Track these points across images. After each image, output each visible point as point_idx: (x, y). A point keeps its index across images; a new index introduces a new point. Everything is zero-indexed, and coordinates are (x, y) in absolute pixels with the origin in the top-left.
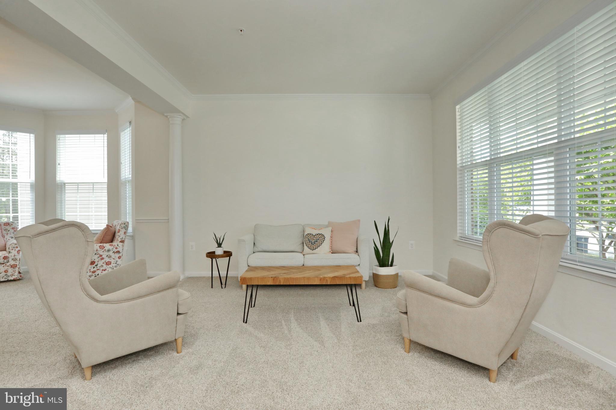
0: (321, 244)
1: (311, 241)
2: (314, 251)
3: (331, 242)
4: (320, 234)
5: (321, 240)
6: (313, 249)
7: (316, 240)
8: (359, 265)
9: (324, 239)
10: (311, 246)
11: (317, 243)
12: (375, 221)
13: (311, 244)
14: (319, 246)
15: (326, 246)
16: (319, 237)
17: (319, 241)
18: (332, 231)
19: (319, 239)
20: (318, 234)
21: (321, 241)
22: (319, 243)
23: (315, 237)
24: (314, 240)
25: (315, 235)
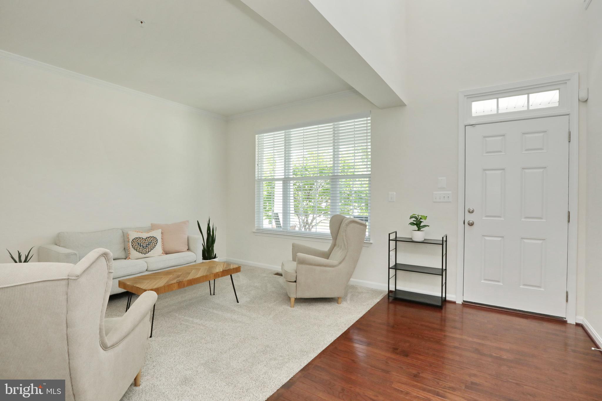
0: (154, 247)
1: (143, 245)
2: (147, 255)
3: (162, 243)
4: (152, 237)
5: (154, 242)
6: (146, 253)
7: (148, 244)
8: (195, 261)
9: (157, 241)
10: (142, 250)
11: (150, 246)
12: (198, 221)
13: (143, 248)
14: (152, 249)
15: (159, 248)
16: (152, 240)
17: (152, 244)
18: (162, 233)
19: (151, 242)
20: (149, 237)
21: (153, 244)
22: (152, 246)
23: (147, 240)
24: (146, 244)
25: (146, 239)
